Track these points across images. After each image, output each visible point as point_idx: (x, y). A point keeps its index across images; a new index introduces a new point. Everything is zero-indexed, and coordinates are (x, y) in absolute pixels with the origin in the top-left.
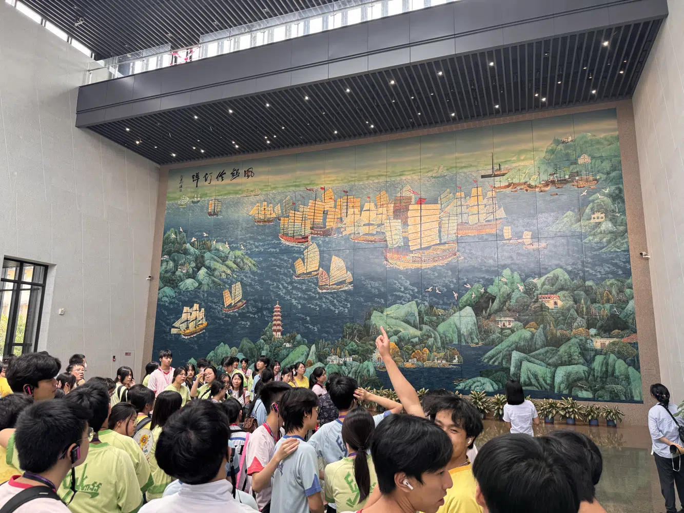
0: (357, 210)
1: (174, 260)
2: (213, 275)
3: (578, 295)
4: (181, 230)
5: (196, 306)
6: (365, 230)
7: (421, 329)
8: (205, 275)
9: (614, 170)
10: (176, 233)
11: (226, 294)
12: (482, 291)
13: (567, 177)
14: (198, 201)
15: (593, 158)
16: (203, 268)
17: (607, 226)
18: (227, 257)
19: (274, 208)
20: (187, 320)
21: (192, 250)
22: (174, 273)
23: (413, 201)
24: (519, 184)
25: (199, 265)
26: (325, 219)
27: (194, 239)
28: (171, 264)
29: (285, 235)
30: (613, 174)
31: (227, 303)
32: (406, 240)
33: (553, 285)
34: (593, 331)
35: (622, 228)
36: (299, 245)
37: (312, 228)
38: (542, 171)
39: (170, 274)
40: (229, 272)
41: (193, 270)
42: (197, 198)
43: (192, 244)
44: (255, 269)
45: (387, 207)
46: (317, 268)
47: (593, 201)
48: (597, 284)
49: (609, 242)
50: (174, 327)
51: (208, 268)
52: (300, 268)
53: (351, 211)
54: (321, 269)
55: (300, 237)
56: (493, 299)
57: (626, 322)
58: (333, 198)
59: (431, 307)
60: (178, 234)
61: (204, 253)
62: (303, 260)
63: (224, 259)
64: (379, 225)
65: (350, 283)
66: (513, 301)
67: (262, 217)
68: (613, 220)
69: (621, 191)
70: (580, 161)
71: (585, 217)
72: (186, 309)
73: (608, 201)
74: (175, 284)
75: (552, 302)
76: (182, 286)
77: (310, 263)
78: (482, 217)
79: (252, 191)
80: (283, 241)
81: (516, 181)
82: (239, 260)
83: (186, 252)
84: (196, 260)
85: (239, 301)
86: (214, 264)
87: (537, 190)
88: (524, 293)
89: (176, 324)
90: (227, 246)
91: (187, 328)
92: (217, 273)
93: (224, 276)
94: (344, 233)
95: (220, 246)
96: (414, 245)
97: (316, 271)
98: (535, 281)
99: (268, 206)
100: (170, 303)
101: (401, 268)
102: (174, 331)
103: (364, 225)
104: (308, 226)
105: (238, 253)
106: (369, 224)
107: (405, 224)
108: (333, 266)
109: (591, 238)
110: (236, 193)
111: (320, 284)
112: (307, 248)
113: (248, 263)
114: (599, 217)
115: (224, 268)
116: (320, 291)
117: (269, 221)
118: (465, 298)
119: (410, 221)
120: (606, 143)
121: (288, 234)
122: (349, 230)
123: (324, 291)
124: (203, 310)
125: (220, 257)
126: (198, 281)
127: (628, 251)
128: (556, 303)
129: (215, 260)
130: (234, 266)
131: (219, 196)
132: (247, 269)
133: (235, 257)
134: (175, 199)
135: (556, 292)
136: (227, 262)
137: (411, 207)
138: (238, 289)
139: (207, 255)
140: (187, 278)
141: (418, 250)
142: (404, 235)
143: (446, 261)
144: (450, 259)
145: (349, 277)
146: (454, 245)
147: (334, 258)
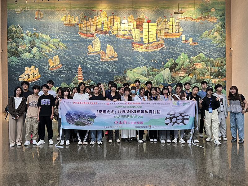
0: (119, 23)
1: (16, 43)
2: (41, 51)
3: (208, 63)
4: (19, 26)
5: (33, 67)
6: (123, 33)
7: (148, 78)
8: (37, 51)
9: (223, 15)
10: (15, 27)
11: (50, 61)
12: (173, 61)
13: (206, 16)
14: (28, 11)
15: (216, 10)
16: (35, 47)
17: (219, 37)
18: (49, 42)
19: (74, 18)
20: (28, 74)
21: (27, 37)
22: (17, 49)
23: (145, 20)
24: (189, 18)
25: (32, 45)
26: (102, 26)
27: (27, 32)
28: (14, 44)
29: (82, 33)
30: (222, 17)
31: (51, 66)
32: (142, 38)
33: (199, 59)
34: (212, 77)
35: (224, 38)
36: (90, 38)
37: (96, 30)
38: (197, 13)
39: (14, 50)
40: (51, 50)
41: (29, 48)
42: (27, 9)
43: (27, 34)
44: (66, 49)
45: (133, 23)
46: (100, 50)
47: (215, 27)
48: (214, 60)
49: (219, 43)
50: (20, 78)
51: (38, 47)
52: (91, 49)
53: (115, 23)
54: (101, 50)
55: (90, 34)
56: (177, 64)
57: (223, 74)
58: (106, 16)
59: (153, 68)
60: (17, 28)
61: (35, 39)
62: (92, 45)
63: (47, 43)
64: (129, 31)
65: (116, 58)
66: (185, 66)
67: (68, 23)
68: (221, 35)
69: (224, 24)
70: (211, 10)
71: (212, 33)
72: (26, 68)
73: (220, 27)
74: (18, 55)
75: (199, 66)
76: (23, 56)
77: (96, 47)
78: (174, 30)
79: (61, 8)
80: (81, 35)
81: (187, 16)
82: (56, 44)
83: (23, 38)
84: (30, 43)
85: (58, 65)
86: (41, 46)
87: (195, 21)
88: (189, 62)
89: (22, 76)
90: (48, 36)
91: (29, 78)
92: (43, 50)
93: (48, 52)
94: (113, 34)
95: (44, 36)
96: (145, 41)
97: (99, 51)
98: (193, 58)
99: (71, 17)
100: (16, 65)
101: (140, 51)
102: (20, 80)
103: (122, 30)
104: (94, 29)
105: (55, 40)
106: (125, 30)
107: (142, 32)
108: (107, 49)
109: (213, 42)
110: (52, 8)
111: (101, 57)
112: (93, 40)
113: (61, 45)
114: (216, 34)
115: (48, 48)
116: (102, 61)
117: (72, 25)
118: (166, 64)
119: (144, 30)
120: (221, 4)
121: (83, 32)
122: (115, 33)
123: (104, 61)
124: (37, 69)
125: (45, 42)
126: (33, 54)
127: (225, 47)
128: (200, 66)
129: (42, 43)
130: (54, 47)
131: (41, 9)
132: (61, 49)
133: (54, 43)
134: (13, 8)
135: (200, 62)
136: (49, 45)
137: (144, 24)
138: (57, 59)
139: (37, 41)
140: (25, 52)
141: (147, 44)
142: (141, 36)
143: (159, 49)
144: (161, 48)
145: (116, 54)
146: (162, 42)
147: (108, 46)
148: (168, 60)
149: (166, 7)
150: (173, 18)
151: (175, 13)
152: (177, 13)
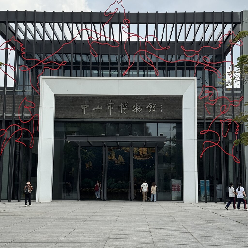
7: (142, 174)
11: (87, 164)
31: (87, 167)
32: (139, 152)
36: (109, 151)
44: (96, 158)
46: (115, 158)
52: (110, 158)
59: (145, 169)
63: (85, 154)
65: (124, 163)
77: (113, 156)
85: (91, 166)
90: (86, 150)
93: (85, 159)
96: (141, 154)
101: (138, 159)
123: (117, 164)
132: (93, 157)
133: (89, 154)
144: (150, 158)
147: (120, 156)
148: (154, 164)
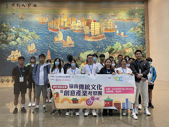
0: (75, 22)
1: (6, 34)
2: (23, 40)
3: (134, 49)
4: (8, 23)
5: (17, 51)
6: (78, 28)
8: (20, 40)
9: (143, 18)
10: (6, 24)
11: (29, 47)
12: (111, 47)
13: (132, 18)
14: (15, 14)
15: (139, 14)
16: (19, 38)
17: (141, 32)
18: (28, 34)
19: (46, 19)
20: (14, 56)
21: (13, 31)
22: (6, 39)
23: (92, 21)
24: (121, 19)
25: (17, 36)
26: (64, 24)
27: (14, 27)
28: (5, 36)
29: (50, 28)
30: (143, 19)
32: (90, 32)
33: (128, 46)
35: (144, 32)
36: (56, 32)
37: (60, 27)
38: (126, 16)
39: (4, 39)
40: (29, 39)
41: (15, 38)
42: (14, 12)
43: (14, 29)
45: (85, 22)
47: (138, 25)
48: (138, 46)
49: (141, 36)
50: (8, 58)
51: (21, 38)
52: (56, 39)
53: (73, 22)
55: (56, 29)
56: (114, 49)
57: (144, 56)
58: (67, 17)
59: (98, 52)
60: (7, 25)
61: (19, 32)
62: (57, 37)
64: (82, 28)
65: (73, 45)
66: (118, 50)
67: (41, 22)
68: (142, 30)
69: (144, 23)
70: (136, 14)
71: (136, 29)
72: (12, 52)
73: (141, 25)
74: (7, 43)
76: (10, 43)
77: (60, 38)
78: (111, 27)
79: (37, 12)
80: (50, 30)
81: (120, 18)
82: (33, 36)
83: (11, 32)
84: (16, 34)
85: (34, 49)
86: (23, 37)
87: (125, 21)
88: (121, 48)
89: (9, 57)
91: (14, 58)
93: (27, 41)
94: (71, 29)
95: (25, 30)
98: (124, 45)
99: (43, 18)
102: (8, 59)
103: (77, 27)
105: (32, 33)
107: (90, 28)
108: (67, 39)
109: (137, 35)
110: (31, 12)
111: (63, 45)
112: (58, 33)
113: (37, 37)
114: (139, 29)
116: (64, 47)
117: (44, 23)
118: (106, 49)
119: (91, 27)
120: (142, 10)
122: (73, 28)
124: (20, 52)
125: (26, 34)
126: (17, 42)
127: (145, 38)
128: (129, 51)
129: (23, 35)
130: (31, 37)
131: (23, 12)
132: (36, 39)
134: (5, 12)
135: (129, 48)
136: (28, 36)
137: (92, 23)
138: (33, 45)
140: (12, 41)
141: (94, 36)
142: (90, 31)
143: (102, 39)
144: (103, 39)
145: (73, 43)
146: (104, 35)
147: (68, 37)
148: (107, 46)
149: (106, 12)
150: (111, 19)
151: (112, 16)
152: (113, 16)
